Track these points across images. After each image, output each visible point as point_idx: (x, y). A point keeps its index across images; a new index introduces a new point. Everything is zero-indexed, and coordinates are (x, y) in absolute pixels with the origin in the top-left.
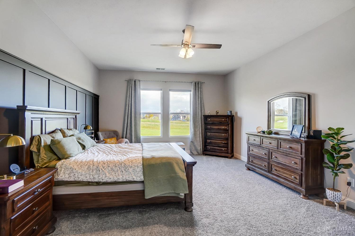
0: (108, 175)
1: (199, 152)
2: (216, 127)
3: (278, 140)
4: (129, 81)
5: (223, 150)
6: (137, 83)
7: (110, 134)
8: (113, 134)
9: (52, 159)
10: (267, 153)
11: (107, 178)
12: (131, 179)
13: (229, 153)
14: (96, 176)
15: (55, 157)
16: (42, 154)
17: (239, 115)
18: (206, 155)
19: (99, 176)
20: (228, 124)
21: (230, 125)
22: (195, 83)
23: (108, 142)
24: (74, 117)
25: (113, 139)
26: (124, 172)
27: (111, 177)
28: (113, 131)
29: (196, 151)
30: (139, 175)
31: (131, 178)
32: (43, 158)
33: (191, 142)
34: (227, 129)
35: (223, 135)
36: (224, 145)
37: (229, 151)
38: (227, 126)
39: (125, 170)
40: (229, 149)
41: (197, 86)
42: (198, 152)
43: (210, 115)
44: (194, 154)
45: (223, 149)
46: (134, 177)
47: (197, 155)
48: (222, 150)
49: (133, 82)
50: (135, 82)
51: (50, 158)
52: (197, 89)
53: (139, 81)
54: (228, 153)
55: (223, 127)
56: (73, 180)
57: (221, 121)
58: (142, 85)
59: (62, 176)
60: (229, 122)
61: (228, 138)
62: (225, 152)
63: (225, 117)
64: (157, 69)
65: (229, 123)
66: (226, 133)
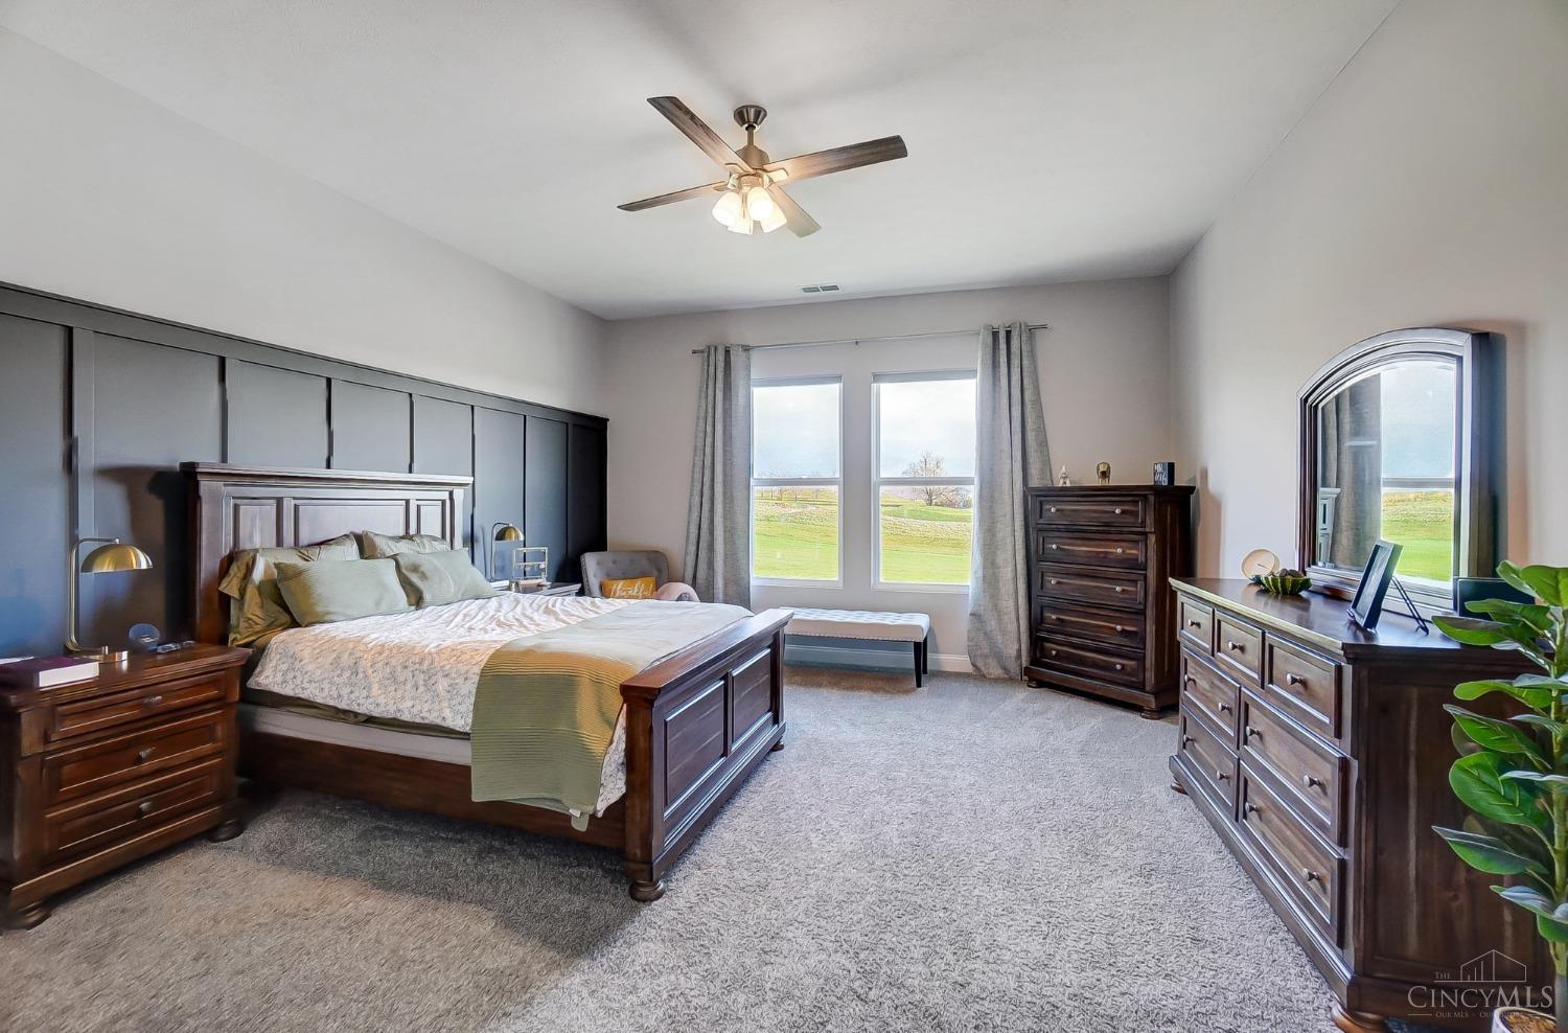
0: (375, 690)
1: (1014, 668)
2: (1088, 546)
3: (1264, 634)
4: (707, 352)
5: (1118, 667)
6: (737, 359)
7: (632, 561)
8: (644, 564)
9: (277, 623)
10: (1233, 705)
11: (370, 701)
12: (433, 718)
13: (1148, 688)
14: (345, 691)
15: (285, 618)
16: (249, 606)
17: (1214, 484)
18: (1041, 684)
19: (351, 692)
20: (1145, 534)
21: (1152, 539)
22: (995, 335)
23: (616, 590)
24: (445, 495)
25: (639, 582)
26: (422, 689)
27: (382, 700)
28: (647, 552)
29: (999, 662)
30: (463, 708)
31: (435, 714)
32: (250, 616)
33: (971, 614)
34: (1137, 560)
35: (1118, 589)
36: (1124, 641)
37: (1150, 677)
38: (1137, 542)
39: (425, 685)
40: (1148, 663)
41: (1003, 346)
42: (1005, 669)
43: (1068, 485)
44: (984, 676)
45: (1119, 663)
46: (447, 713)
47: (997, 680)
48: (1110, 667)
49: (721, 357)
50: (727, 352)
51: (272, 619)
52: (1003, 359)
53: (747, 349)
54: (1143, 689)
55: (1119, 550)
56: (291, 693)
57: (1106, 518)
58: (758, 365)
59: (269, 677)
60: (1148, 522)
61: (1141, 607)
62: (1126, 678)
63: (1130, 499)
64: (806, 290)
65: (1147, 530)
66: (1135, 582)
